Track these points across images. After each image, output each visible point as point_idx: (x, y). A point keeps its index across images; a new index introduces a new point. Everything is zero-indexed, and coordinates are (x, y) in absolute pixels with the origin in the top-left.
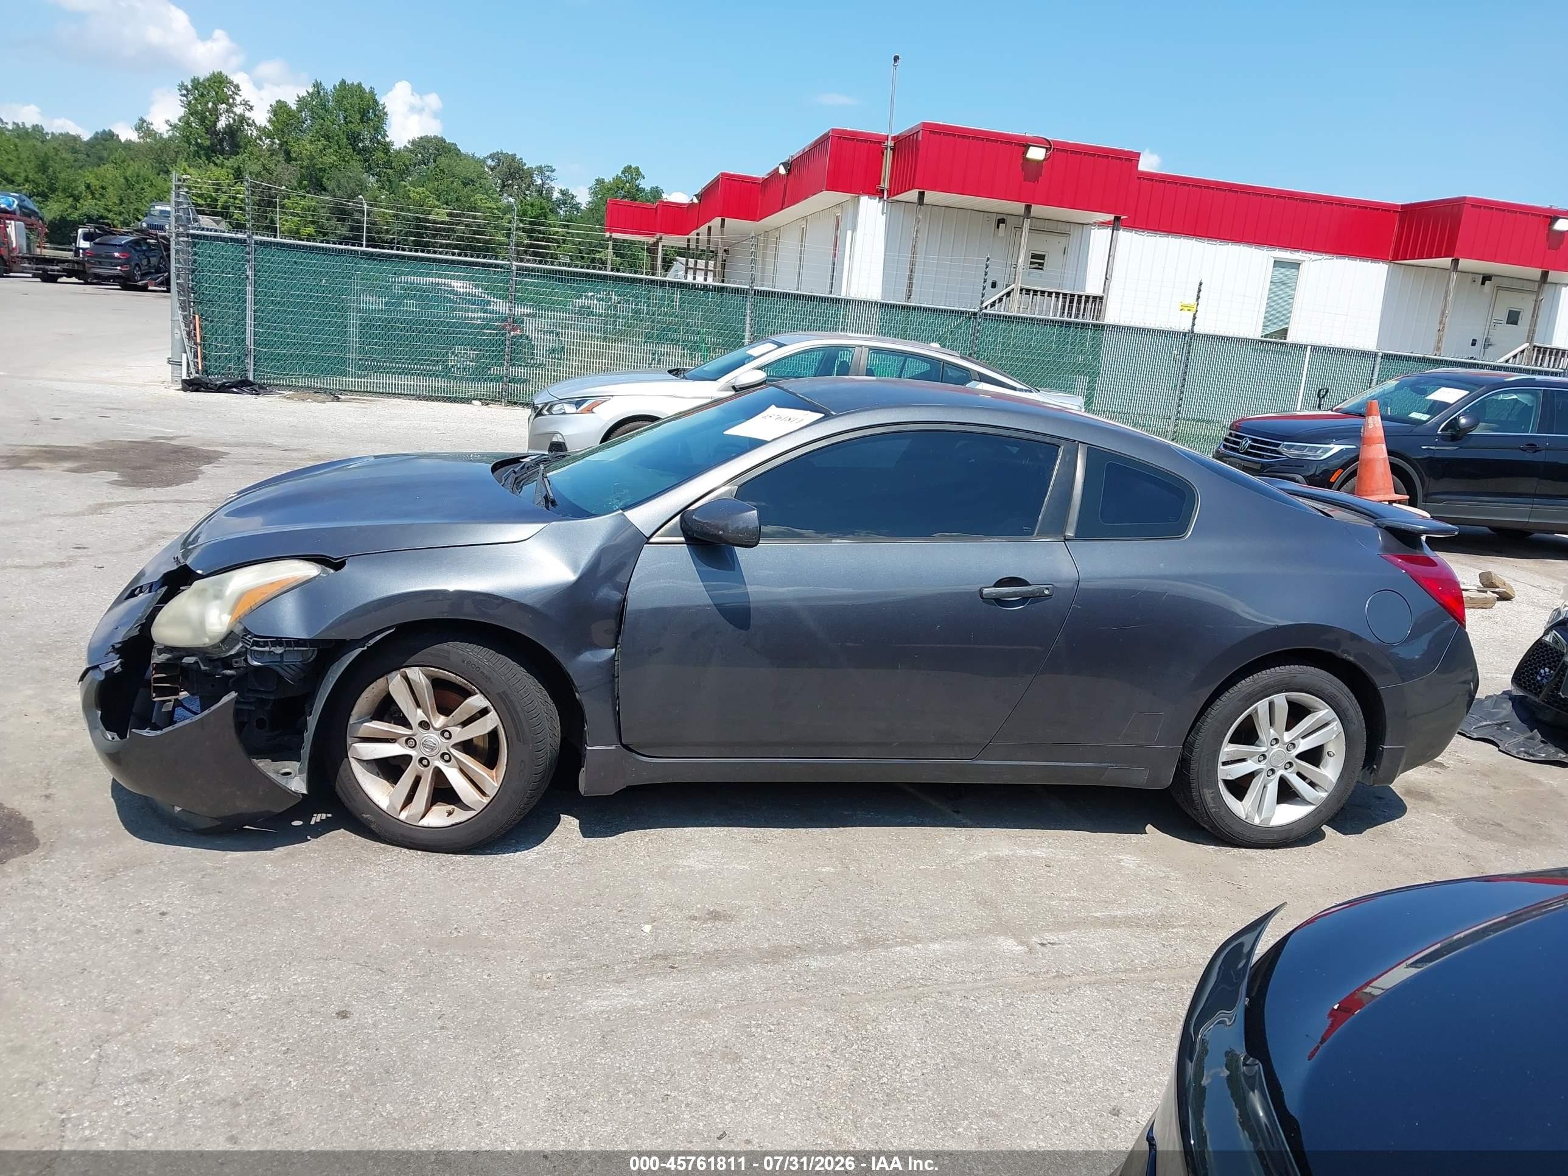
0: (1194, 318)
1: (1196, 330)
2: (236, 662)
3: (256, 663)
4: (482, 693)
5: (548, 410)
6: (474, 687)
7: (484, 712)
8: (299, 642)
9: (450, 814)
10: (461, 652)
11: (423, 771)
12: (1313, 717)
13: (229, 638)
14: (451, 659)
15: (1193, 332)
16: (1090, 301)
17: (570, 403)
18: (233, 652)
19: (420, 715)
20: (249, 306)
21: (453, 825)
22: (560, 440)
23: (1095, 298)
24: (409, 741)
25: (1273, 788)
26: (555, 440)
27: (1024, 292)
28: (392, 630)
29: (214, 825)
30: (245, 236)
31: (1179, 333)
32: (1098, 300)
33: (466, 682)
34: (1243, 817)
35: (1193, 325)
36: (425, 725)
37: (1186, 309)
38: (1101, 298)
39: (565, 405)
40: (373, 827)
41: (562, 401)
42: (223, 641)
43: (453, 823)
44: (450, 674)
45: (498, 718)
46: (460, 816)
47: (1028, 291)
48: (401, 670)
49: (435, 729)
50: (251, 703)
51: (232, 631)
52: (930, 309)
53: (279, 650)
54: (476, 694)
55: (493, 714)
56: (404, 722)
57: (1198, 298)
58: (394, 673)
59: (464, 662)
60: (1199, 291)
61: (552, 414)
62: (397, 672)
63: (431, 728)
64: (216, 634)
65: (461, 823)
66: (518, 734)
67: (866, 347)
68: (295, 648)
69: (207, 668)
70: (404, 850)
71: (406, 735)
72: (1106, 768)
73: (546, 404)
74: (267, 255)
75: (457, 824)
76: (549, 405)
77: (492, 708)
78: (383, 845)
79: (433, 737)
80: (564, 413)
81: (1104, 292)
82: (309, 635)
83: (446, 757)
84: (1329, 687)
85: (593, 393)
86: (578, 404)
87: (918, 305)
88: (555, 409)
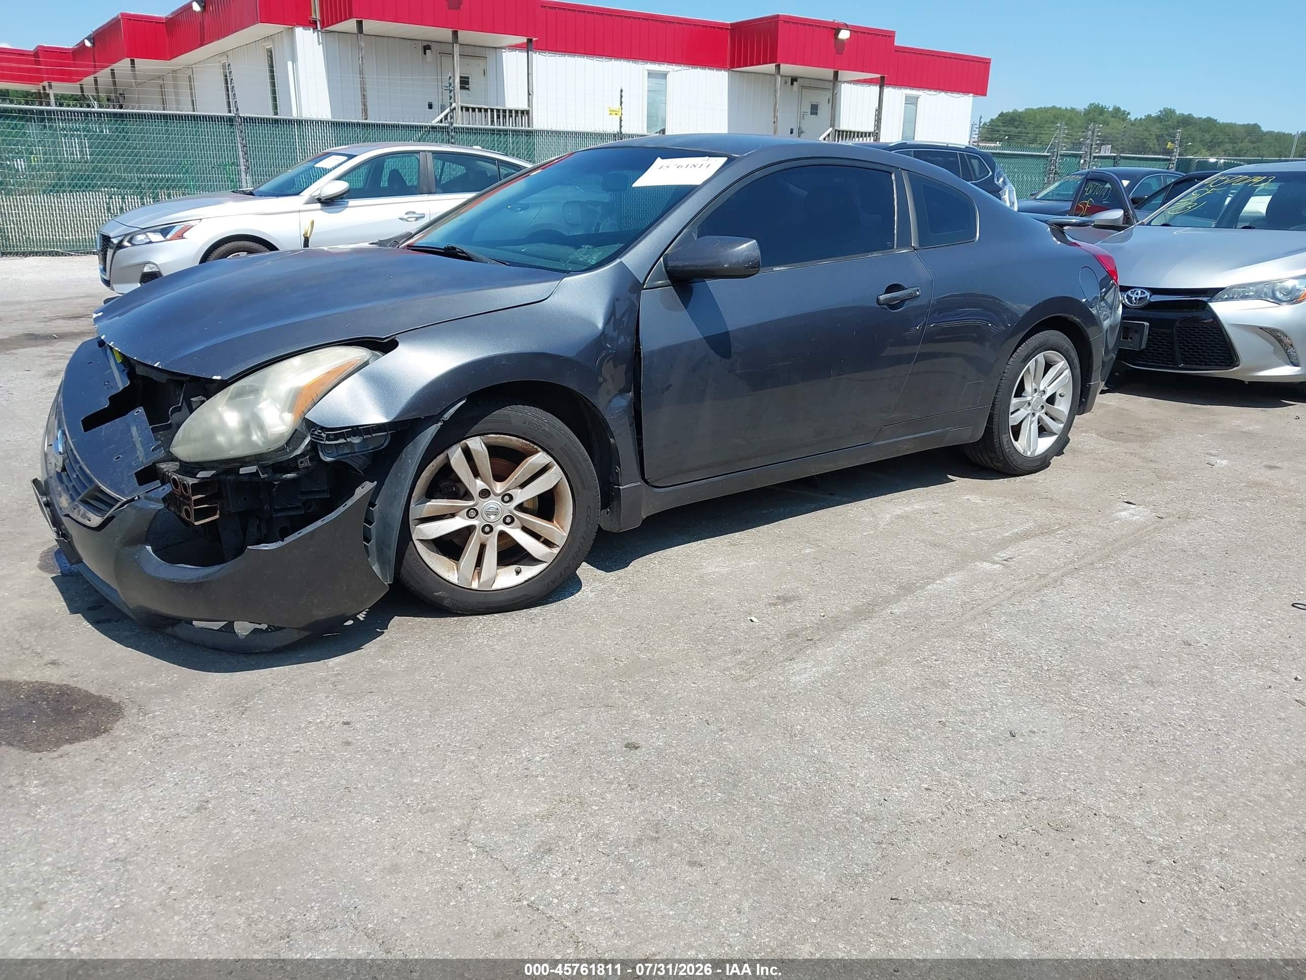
0: (621, 121)
1: (623, 131)
2: (302, 463)
3: (329, 459)
4: (544, 450)
5: (129, 241)
6: (535, 447)
7: (545, 469)
8: (379, 427)
9: (518, 573)
10: (520, 414)
11: (487, 539)
12: (1056, 368)
13: (295, 438)
14: (512, 422)
15: (621, 132)
16: (520, 115)
17: (154, 232)
18: (298, 452)
19: (480, 484)
21: (526, 581)
22: (154, 270)
23: (523, 112)
24: (472, 513)
25: (1035, 427)
26: (146, 269)
27: (464, 109)
28: (464, 401)
29: (303, 637)
31: (610, 135)
32: (525, 113)
33: (528, 443)
34: (1022, 452)
35: (621, 127)
36: (485, 494)
37: (614, 113)
38: (528, 112)
39: (148, 234)
40: (445, 603)
41: (144, 231)
42: (287, 443)
43: (526, 579)
44: (511, 437)
45: (561, 471)
46: (529, 572)
47: (467, 109)
48: (462, 442)
49: (496, 495)
50: (298, 508)
51: (296, 430)
52: (407, 126)
53: (356, 440)
54: (537, 452)
55: (556, 468)
56: (467, 495)
57: (621, 103)
58: (454, 447)
59: (525, 423)
60: (621, 97)
61: (134, 245)
62: (458, 445)
63: (492, 494)
64: (276, 436)
65: (533, 577)
66: (583, 483)
67: (429, 151)
68: (373, 435)
69: (266, 476)
70: (480, 617)
71: (466, 507)
72: (948, 432)
73: (127, 235)
75: (530, 579)
76: (129, 237)
77: (555, 463)
78: (456, 618)
79: (492, 503)
80: (151, 242)
81: (529, 106)
82: (387, 417)
83: (509, 520)
84: (1065, 344)
85: (179, 218)
86: (165, 231)
87: (396, 123)
88: (140, 238)
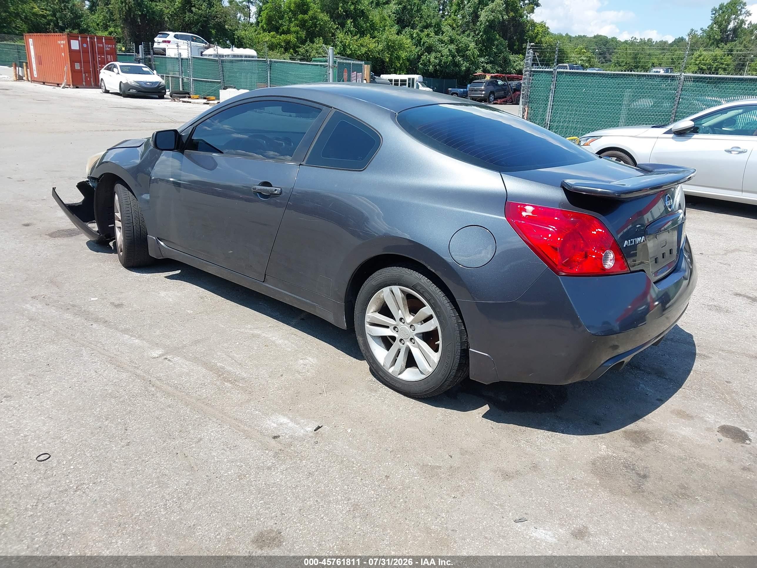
20: (550, 103)
30: (552, 70)
72: (315, 306)
74: (562, 78)
